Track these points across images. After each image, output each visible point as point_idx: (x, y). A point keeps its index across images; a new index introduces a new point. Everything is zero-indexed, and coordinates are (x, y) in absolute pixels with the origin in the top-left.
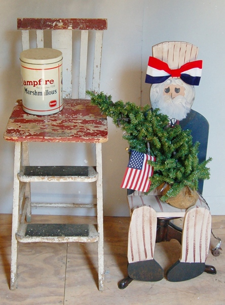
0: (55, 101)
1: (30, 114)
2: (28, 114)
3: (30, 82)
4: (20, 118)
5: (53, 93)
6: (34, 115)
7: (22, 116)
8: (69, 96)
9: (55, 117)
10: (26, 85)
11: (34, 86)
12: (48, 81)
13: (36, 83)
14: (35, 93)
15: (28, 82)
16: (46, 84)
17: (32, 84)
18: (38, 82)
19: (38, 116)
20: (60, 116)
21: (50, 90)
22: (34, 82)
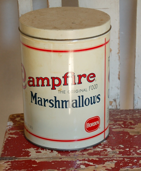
0: (96, 119)
1: (43, 148)
2: (37, 147)
3: (43, 79)
4: (22, 159)
5: (92, 101)
6: (52, 150)
7: (27, 154)
8: (114, 104)
9: (98, 153)
10: (33, 85)
11: (53, 88)
12: (84, 76)
13: (57, 82)
14: (56, 103)
15: (38, 79)
16: (80, 82)
17: (48, 85)
18: (63, 80)
19: (60, 151)
20: (109, 150)
21: (87, 95)
22: (53, 79)
